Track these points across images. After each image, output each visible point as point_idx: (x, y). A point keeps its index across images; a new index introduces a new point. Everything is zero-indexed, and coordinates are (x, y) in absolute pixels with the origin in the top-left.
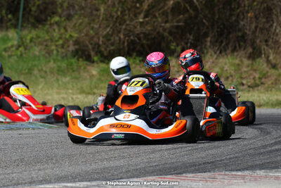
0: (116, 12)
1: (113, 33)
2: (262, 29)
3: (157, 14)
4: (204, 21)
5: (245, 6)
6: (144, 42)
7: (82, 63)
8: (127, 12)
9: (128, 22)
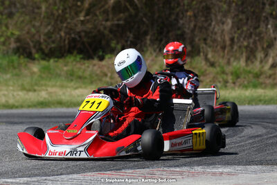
0: (57, 10)
1: (54, 31)
2: (201, 28)
3: (98, 13)
4: (144, 19)
5: (184, 5)
6: (85, 40)
7: (23, 60)
8: (68, 11)
9: (69, 20)
